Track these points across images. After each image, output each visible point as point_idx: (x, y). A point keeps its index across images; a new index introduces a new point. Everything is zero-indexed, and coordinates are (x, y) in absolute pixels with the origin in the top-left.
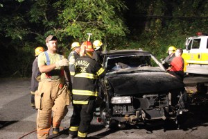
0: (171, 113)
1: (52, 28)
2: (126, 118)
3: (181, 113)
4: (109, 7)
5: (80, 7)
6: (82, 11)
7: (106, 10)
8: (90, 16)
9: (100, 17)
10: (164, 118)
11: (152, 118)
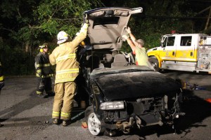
0: (167, 118)
1: (26, 25)
2: (118, 125)
3: (177, 116)
4: (87, 3)
5: (57, 3)
6: (58, 8)
7: (83, 7)
8: (67, 12)
9: (77, 14)
10: (161, 123)
11: (148, 125)
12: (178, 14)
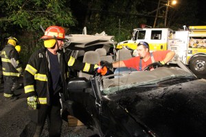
8: (38, 3)
9: (49, 5)
12: (135, 12)
